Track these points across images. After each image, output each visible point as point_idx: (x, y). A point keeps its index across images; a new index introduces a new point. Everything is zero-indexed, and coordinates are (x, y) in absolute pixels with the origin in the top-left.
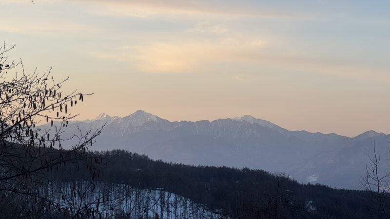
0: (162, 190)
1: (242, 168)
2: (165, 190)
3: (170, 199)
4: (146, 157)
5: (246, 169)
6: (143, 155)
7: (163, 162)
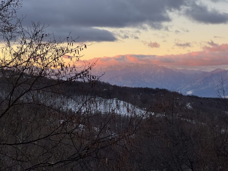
0: (116, 99)
1: (155, 88)
2: (118, 99)
3: (121, 104)
4: (109, 84)
5: (157, 89)
6: (107, 83)
7: (117, 86)
